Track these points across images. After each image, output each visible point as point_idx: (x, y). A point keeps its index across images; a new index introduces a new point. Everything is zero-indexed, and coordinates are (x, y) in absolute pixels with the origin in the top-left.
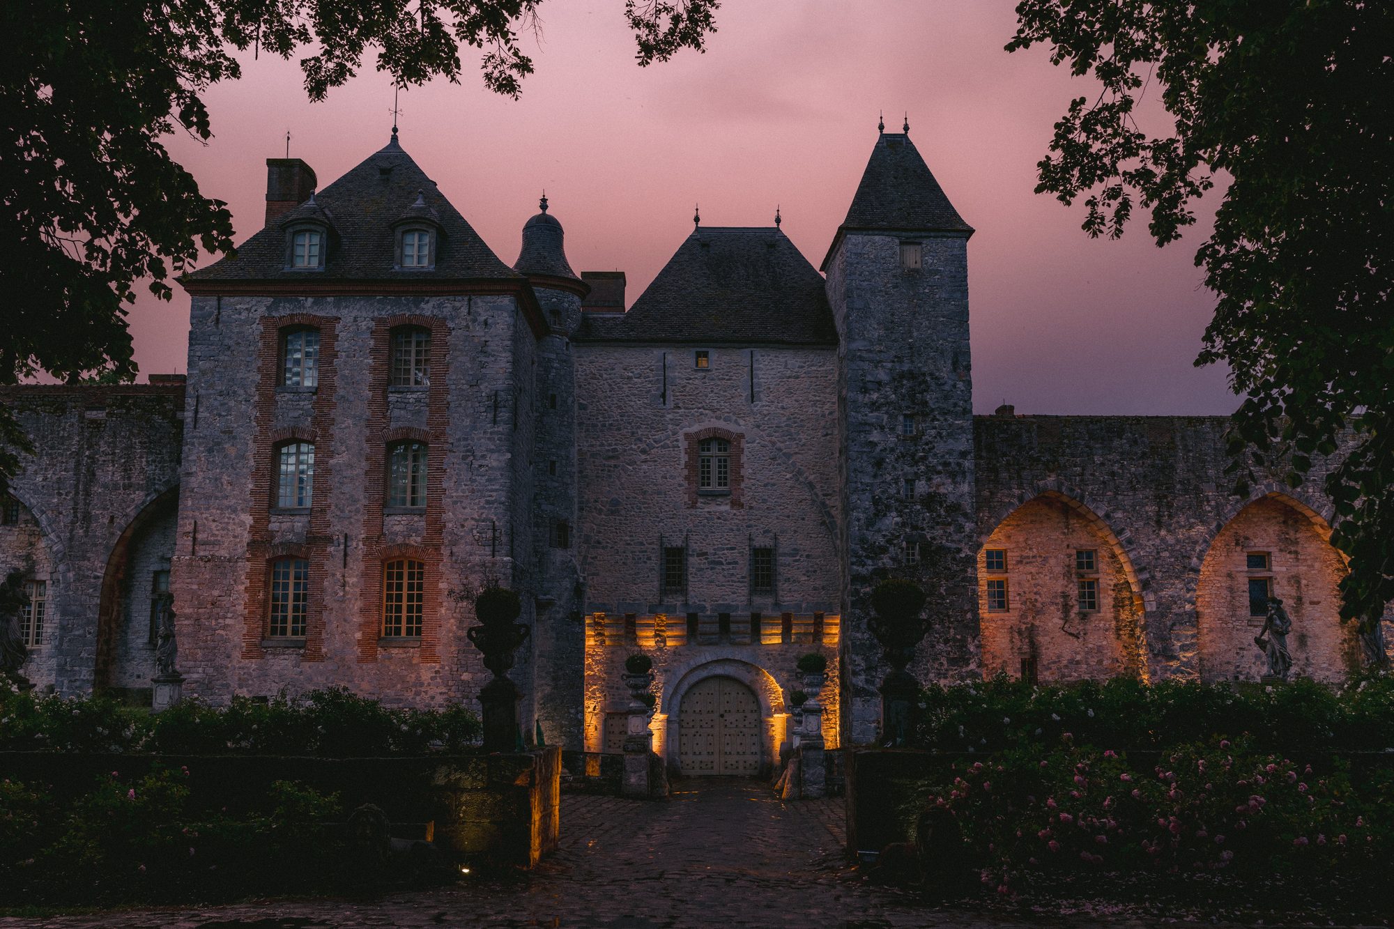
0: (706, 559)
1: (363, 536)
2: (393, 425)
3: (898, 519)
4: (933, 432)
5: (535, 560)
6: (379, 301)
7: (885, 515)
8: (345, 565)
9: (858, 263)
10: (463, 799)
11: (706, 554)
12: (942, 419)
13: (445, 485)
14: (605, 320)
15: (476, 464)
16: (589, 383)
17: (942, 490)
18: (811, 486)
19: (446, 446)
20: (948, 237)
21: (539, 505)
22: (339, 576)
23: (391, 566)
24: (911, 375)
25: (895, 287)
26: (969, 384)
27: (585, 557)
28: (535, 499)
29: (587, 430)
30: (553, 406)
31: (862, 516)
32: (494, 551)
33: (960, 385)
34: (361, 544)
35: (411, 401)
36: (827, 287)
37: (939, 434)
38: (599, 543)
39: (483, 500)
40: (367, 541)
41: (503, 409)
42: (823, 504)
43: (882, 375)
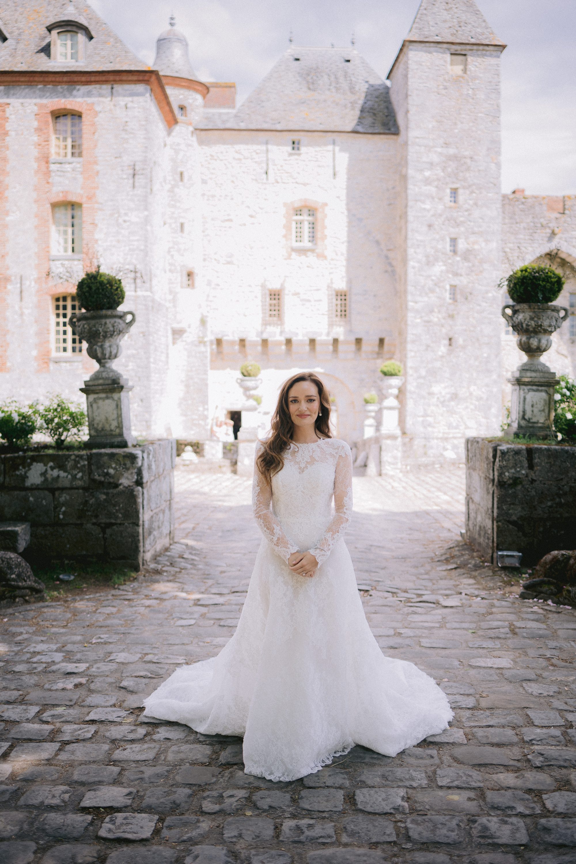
0: (299, 297)
1: (35, 276)
2: (55, 189)
3: (444, 268)
4: (471, 202)
5: (170, 297)
6: (39, 89)
7: (434, 265)
8: (21, 299)
9: (417, 69)
10: (62, 499)
11: (299, 294)
12: (477, 192)
13: (97, 236)
14: (220, 114)
15: (120, 220)
16: (209, 163)
17: (476, 247)
18: (378, 243)
19: (96, 206)
20: (487, 51)
21: (172, 256)
22: (17, 308)
23: (58, 300)
24: (455, 158)
25: (446, 88)
26: (498, 165)
27: (208, 296)
28: (169, 252)
29: (208, 200)
30: (182, 179)
31: (416, 265)
32: (136, 287)
33: (493, 166)
34: (33, 283)
35: (69, 169)
36: (391, 92)
37: (476, 204)
38: (218, 285)
39: (127, 248)
40: (38, 280)
41: (142, 176)
42: (387, 257)
43: (436, 159)
